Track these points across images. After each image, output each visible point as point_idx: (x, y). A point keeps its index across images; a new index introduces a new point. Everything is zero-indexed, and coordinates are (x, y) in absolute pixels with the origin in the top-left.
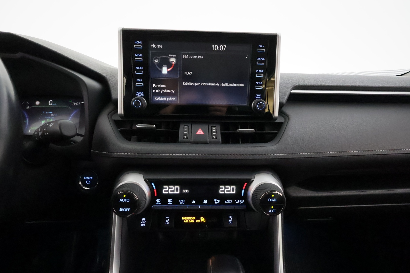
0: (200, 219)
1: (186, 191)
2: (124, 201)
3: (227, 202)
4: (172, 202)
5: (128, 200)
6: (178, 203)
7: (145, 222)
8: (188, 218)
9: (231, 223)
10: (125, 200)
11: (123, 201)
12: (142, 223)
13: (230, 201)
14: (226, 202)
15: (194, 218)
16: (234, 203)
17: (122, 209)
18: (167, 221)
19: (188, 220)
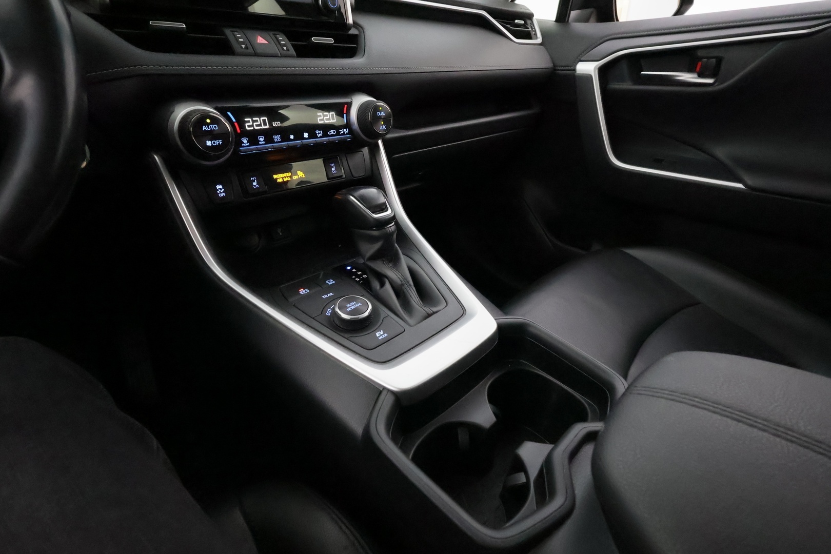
0: (297, 174)
1: (277, 124)
2: (210, 129)
3: (331, 132)
4: (264, 140)
5: (215, 127)
6: (272, 141)
7: (223, 190)
8: (281, 175)
9: (335, 172)
12: (218, 192)
13: (334, 132)
15: (289, 174)
16: (338, 134)
17: (210, 142)
18: (255, 184)
19: (283, 178)
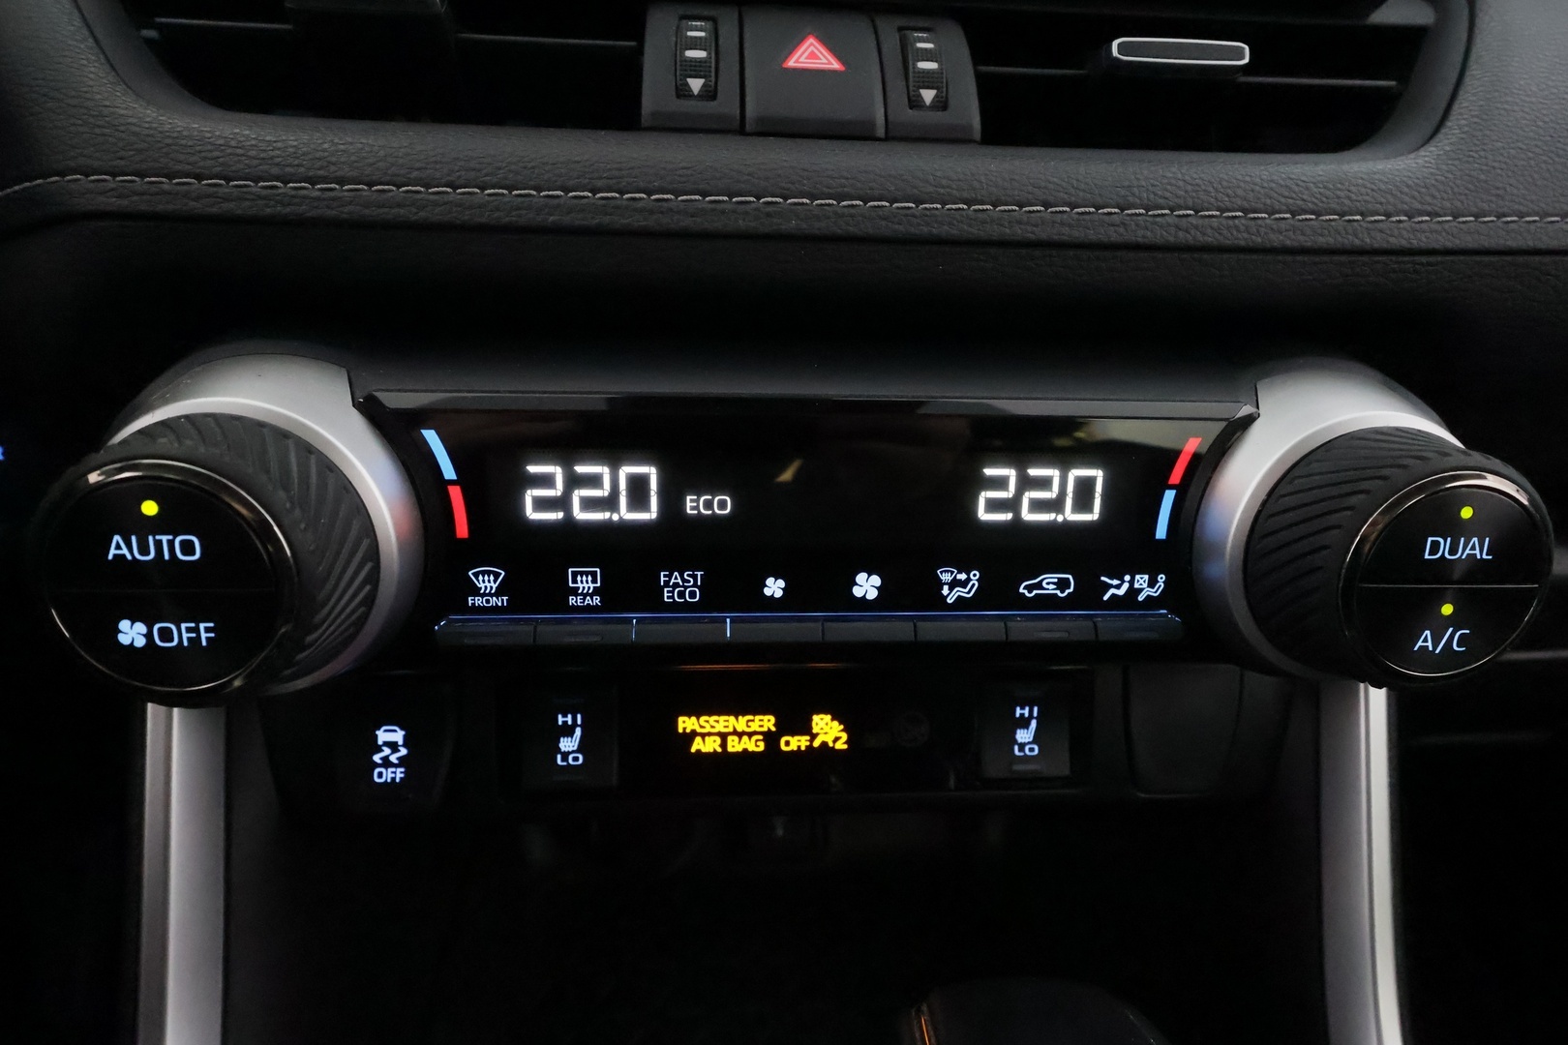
0: (806, 729)
1: (709, 505)
2: (152, 555)
3: (1039, 586)
4: (596, 591)
5: (187, 548)
6: (650, 598)
7: (403, 751)
8: (722, 718)
9: (1032, 750)
10: (158, 544)
11: (144, 551)
12: (377, 758)
13: (1062, 585)
14: (1030, 588)
15: (768, 722)
16: (1089, 594)
17: (141, 627)
18: (567, 744)
19: (724, 736)
